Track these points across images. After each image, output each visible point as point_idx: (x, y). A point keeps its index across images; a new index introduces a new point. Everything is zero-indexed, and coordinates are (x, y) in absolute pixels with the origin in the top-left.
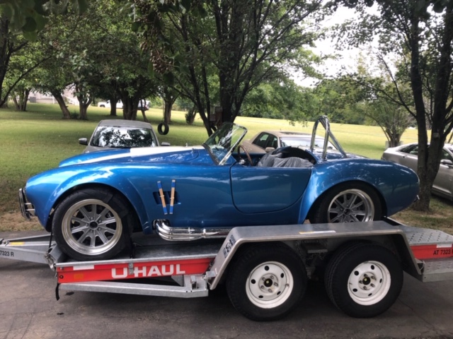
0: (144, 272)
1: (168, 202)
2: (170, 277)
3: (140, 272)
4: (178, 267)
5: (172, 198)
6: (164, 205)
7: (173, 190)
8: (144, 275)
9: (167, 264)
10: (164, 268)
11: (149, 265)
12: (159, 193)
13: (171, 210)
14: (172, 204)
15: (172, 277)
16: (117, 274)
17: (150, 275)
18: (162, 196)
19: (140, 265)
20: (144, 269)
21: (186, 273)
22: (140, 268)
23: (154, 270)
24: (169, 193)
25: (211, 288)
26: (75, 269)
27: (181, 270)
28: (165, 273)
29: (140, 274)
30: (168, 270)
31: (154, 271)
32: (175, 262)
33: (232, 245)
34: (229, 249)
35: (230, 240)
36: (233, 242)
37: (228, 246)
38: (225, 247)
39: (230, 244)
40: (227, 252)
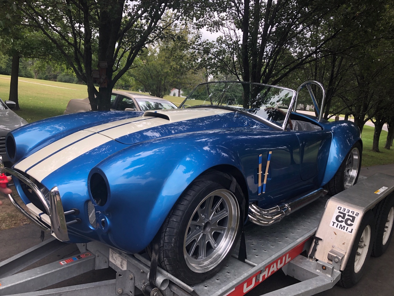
3: (264, 274)
5: (266, 173)
6: (260, 184)
7: (268, 164)
12: (258, 169)
13: (264, 188)
14: (265, 181)
17: (270, 274)
18: (260, 173)
23: (273, 267)
25: (342, 269)
28: (279, 266)
33: (354, 218)
34: (349, 222)
35: (339, 212)
36: (350, 214)
37: (340, 219)
38: (335, 221)
39: (347, 217)
40: (346, 226)
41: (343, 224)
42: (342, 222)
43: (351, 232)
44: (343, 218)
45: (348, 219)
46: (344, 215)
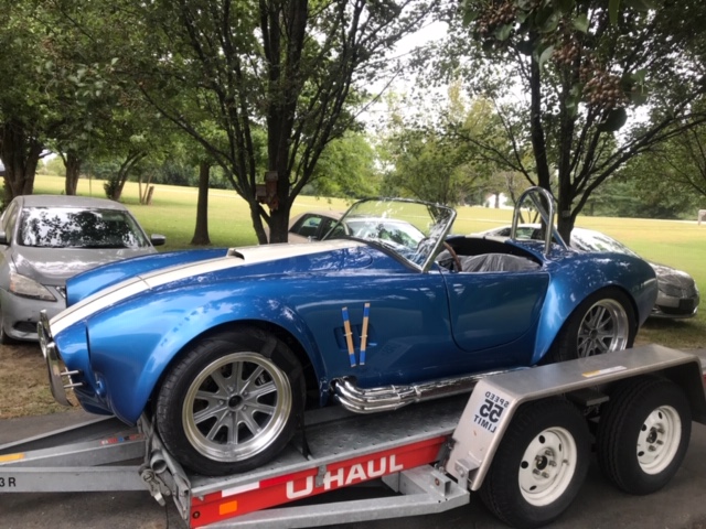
0: (340, 479)
1: (357, 343)
2: (378, 479)
3: (334, 478)
4: (393, 459)
5: (364, 336)
6: (351, 351)
7: (366, 320)
8: (340, 484)
9: (376, 457)
10: (371, 465)
11: (347, 465)
12: (343, 328)
13: (362, 357)
14: (363, 348)
15: (384, 479)
16: (296, 489)
17: (349, 481)
18: (349, 334)
19: (333, 468)
20: (341, 472)
21: (405, 468)
22: (334, 473)
23: (356, 472)
24: (360, 327)
25: (474, 488)
26: (225, 494)
27: (397, 464)
28: (372, 474)
29: (334, 483)
30: (377, 468)
31: (358, 474)
32: (387, 453)
33: (501, 409)
34: (495, 416)
35: (487, 401)
36: (499, 403)
37: (485, 411)
38: (479, 414)
39: (494, 408)
40: (490, 422)
41: (487, 419)
42: (486, 415)
43: (493, 432)
44: (489, 409)
45: (494, 412)
46: (491, 404)
